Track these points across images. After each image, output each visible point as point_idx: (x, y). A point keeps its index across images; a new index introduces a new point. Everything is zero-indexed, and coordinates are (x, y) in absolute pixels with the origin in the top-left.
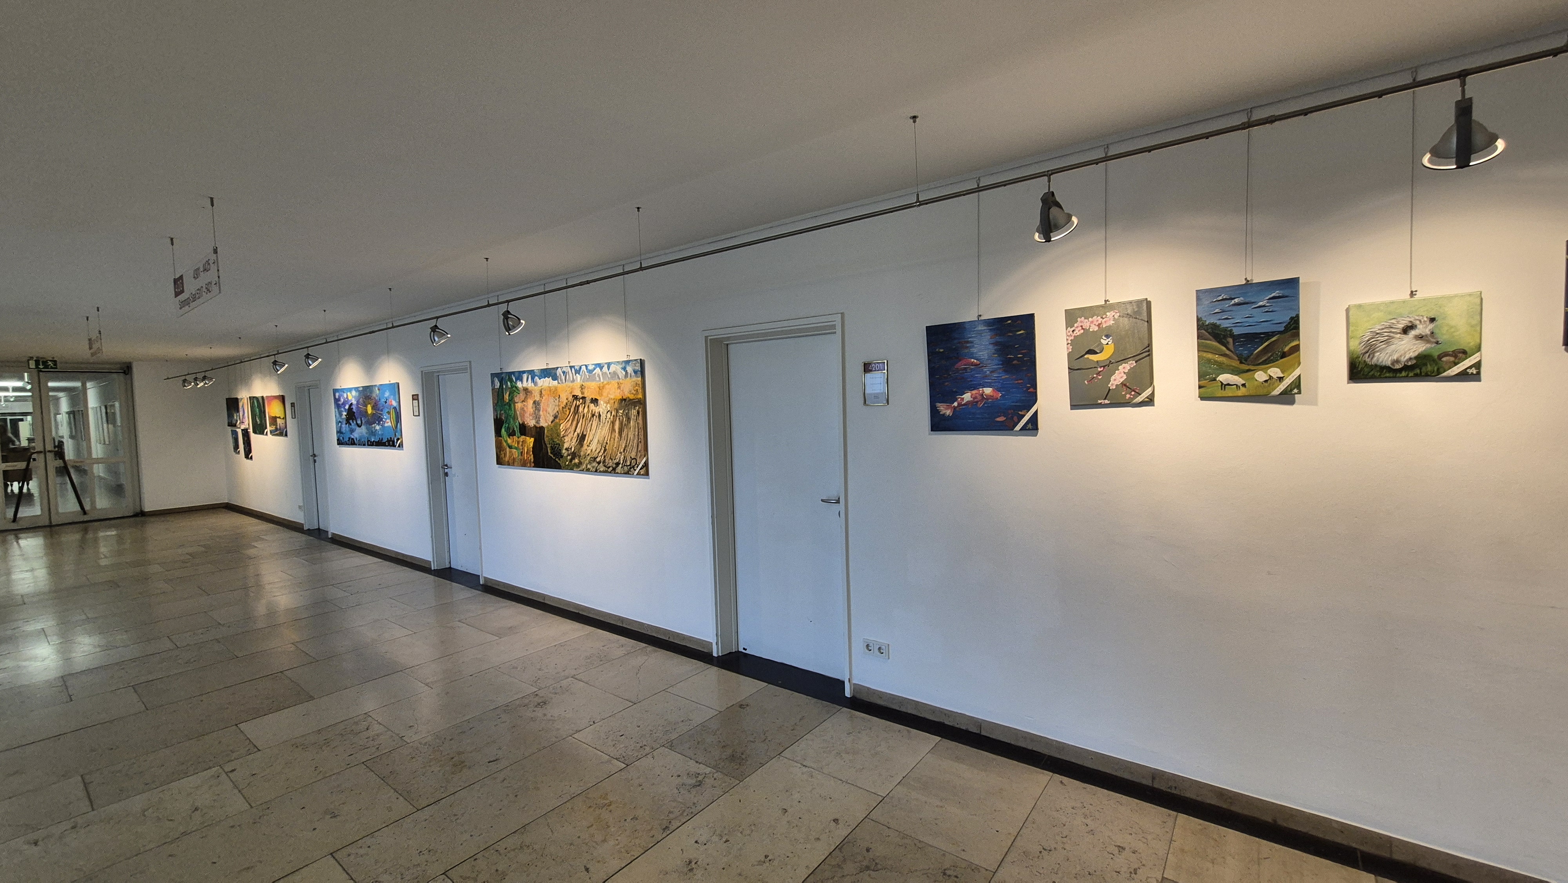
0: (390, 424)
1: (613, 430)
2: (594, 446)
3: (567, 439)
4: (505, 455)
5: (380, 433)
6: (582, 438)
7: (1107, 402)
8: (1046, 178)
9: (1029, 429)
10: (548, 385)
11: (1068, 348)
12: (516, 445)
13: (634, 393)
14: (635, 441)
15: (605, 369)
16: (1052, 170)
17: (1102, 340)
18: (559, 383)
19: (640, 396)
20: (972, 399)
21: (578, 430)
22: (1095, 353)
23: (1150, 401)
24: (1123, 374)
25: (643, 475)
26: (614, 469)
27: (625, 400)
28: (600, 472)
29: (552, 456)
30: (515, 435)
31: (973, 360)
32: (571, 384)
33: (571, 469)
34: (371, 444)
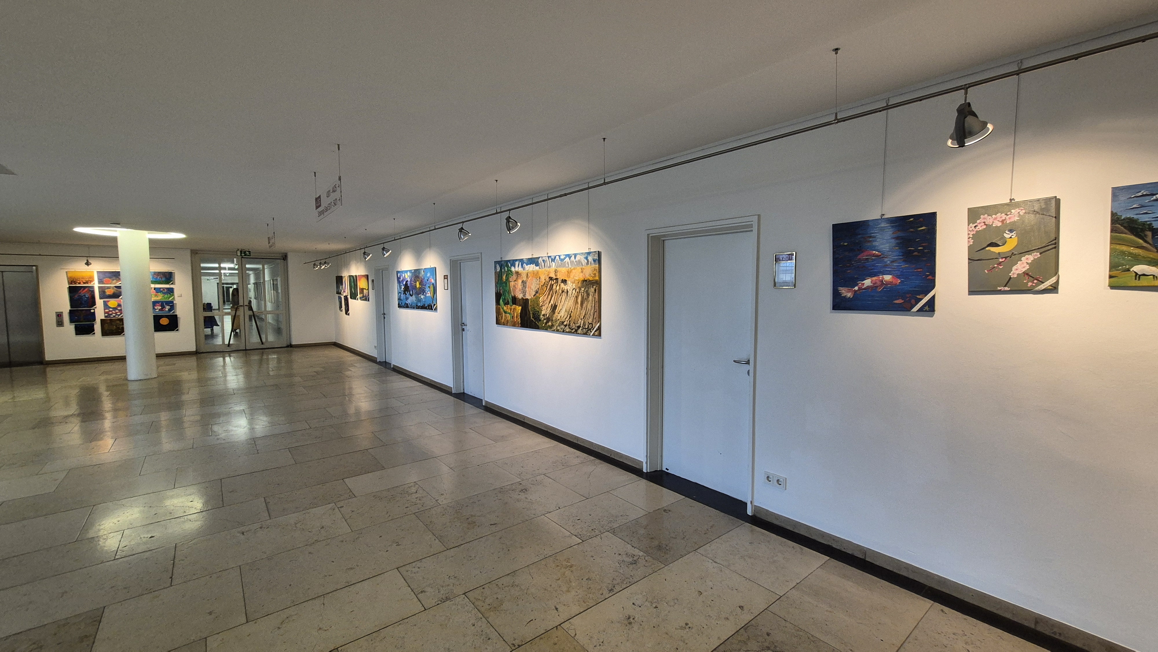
0: (430, 295)
1: (577, 302)
2: (562, 313)
3: (544, 308)
4: (502, 317)
5: (423, 300)
6: (554, 307)
7: (1007, 289)
8: (963, 91)
9: (926, 311)
10: (532, 269)
11: (969, 242)
12: (509, 311)
13: (593, 276)
14: (592, 311)
15: (573, 258)
16: (969, 84)
17: (1005, 235)
18: (540, 268)
19: (597, 278)
20: (872, 284)
21: (552, 302)
22: (997, 245)
23: (1054, 289)
24: (1025, 264)
25: (596, 336)
26: (576, 331)
27: (586, 281)
28: (566, 332)
29: (533, 320)
30: (509, 304)
31: (874, 252)
32: (548, 269)
33: (546, 330)
34: (418, 308)
